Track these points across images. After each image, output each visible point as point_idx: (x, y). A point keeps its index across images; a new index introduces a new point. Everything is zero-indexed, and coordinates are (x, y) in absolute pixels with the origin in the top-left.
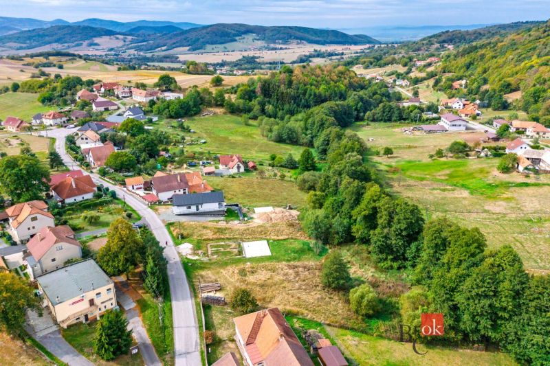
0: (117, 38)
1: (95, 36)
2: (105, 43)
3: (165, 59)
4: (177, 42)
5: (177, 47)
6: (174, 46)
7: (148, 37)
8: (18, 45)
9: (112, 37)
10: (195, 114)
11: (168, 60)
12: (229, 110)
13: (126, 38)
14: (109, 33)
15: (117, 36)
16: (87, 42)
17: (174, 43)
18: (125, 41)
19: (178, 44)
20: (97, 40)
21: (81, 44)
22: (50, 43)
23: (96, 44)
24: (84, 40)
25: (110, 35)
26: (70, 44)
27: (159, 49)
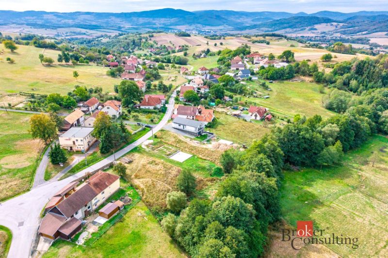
0: (332, 25)
1: (317, 24)
2: (321, 28)
3: (357, 41)
4: (377, 28)
5: (377, 32)
6: (374, 31)
7: (357, 24)
8: (267, 29)
9: (328, 24)
10: (287, 79)
11: (359, 42)
12: (316, 80)
13: (339, 25)
14: (327, 21)
15: (333, 23)
16: (309, 27)
17: (375, 29)
18: (336, 27)
19: (378, 30)
20: (316, 26)
21: (305, 29)
22: (285, 28)
23: (315, 29)
24: (307, 26)
25: (327, 23)
26: (298, 29)
27: (360, 33)
